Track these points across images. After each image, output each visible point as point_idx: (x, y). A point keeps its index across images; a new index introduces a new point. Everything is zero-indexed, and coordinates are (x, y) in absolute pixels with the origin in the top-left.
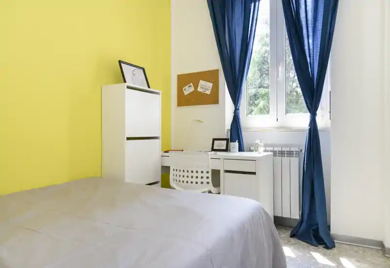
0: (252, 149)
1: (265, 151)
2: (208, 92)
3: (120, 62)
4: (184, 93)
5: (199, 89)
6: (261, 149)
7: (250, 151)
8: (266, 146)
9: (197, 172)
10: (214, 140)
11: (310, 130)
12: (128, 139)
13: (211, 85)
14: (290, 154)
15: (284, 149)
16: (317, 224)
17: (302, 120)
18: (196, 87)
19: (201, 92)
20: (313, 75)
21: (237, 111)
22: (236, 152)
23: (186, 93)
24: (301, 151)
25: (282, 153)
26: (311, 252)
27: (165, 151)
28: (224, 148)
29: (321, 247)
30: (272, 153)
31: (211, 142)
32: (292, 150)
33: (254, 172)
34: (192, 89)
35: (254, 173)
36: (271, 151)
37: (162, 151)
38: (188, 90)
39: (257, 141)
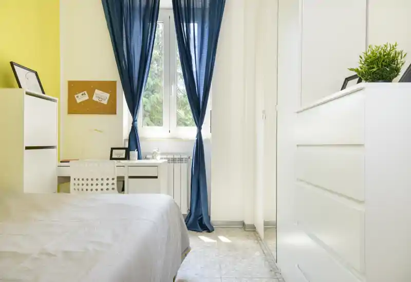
0: (148, 157)
1: (162, 158)
2: (105, 102)
3: (12, 64)
4: (76, 101)
5: (95, 98)
6: (158, 157)
7: (146, 158)
8: (162, 154)
9: (97, 179)
10: (112, 149)
11: (197, 140)
12: (27, 148)
13: (108, 95)
14: (181, 160)
15: (175, 157)
16: (202, 215)
17: (191, 132)
18: (91, 95)
19: (97, 102)
20: (199, 95)
21: (136, 122)
22: (135, 160)
23: (78, 101)
24: (189, 158)
25: (174, 160)
26: (199, 237)
27: (61, 160)
28: (124, 156)
29: (205, 232)
30: (166, 160)
31: (110, 152)
32: (182, 157)
33: (156, 175)
34: (86, 97)
35: (156, 177)
36: (165, 159)
37: (59, 160)
38: (81, 98)
39: (155, 150)
